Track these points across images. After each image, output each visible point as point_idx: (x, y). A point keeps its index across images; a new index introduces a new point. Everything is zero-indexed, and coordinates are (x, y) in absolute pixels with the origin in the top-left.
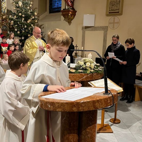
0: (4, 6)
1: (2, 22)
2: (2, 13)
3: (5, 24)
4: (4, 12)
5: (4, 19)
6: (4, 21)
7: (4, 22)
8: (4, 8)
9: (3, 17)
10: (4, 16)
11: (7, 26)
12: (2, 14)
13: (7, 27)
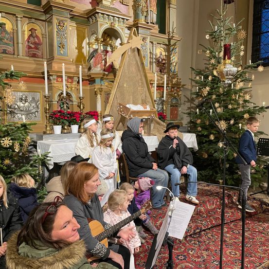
0: (174, 61)
1: (171, 91)
2: (171, 74)
3: (176, 95)
4: (174, 72)
5: (175, 84)
6: (174, 88)
7: (173, 91)
8: (175, 64)
9: (174, 80)
10: (174, 78)
11: (178, 98)
12: (170, 76)
13: (177, 100)
